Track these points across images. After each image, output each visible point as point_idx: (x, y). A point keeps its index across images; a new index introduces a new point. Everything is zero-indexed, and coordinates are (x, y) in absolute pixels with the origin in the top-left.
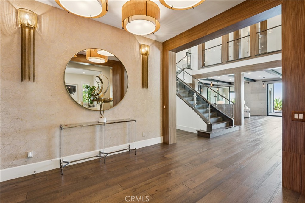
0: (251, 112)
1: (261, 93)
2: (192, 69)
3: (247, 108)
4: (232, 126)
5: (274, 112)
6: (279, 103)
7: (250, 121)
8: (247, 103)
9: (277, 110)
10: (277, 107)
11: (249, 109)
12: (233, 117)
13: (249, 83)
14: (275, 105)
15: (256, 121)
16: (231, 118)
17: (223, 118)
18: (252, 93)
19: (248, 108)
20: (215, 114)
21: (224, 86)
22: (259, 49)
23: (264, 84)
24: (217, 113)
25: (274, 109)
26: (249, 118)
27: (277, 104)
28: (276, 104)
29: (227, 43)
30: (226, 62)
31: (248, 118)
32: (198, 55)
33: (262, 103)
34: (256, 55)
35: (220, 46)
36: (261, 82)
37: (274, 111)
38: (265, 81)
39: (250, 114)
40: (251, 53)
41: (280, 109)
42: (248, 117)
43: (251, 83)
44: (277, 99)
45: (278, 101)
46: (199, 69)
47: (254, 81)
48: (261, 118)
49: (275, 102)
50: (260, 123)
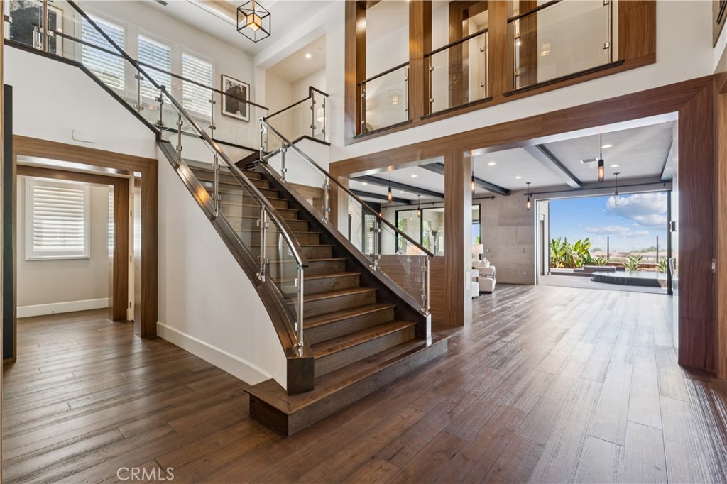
0: (497, 275)
1: (521, 225)
2: (329, 144)
3: (488, 265)
4: (422, 343)
5: (550, 273)
6: (559, 249)
7: (494, 303)
8: (490, 251)
9: (555, 267)
10: (555, 259)
11: (493, 268)
12: (429, 307)
13: (493, 197)
14: (551, 256)
15: (508, 305)
16: (423, 310)
17: (395, 308)
18: (500, 225)
19: (490, 265)
20: (368, 296)
21: (436, 205)
22: (516, 74)
23: (528, 200)
24: (376, 291)
25: (551, 265)
26: (493, 295)
27: (556, 252)
28: (553, 253)
29: (426, 56)
30: (422, 118)
31: (490, 293)
32: (346, 97)
33: (523, 252)
34: (504, 92)
35: (406, 67)
36: (521, 195)
37: (549, 271)
38: (531, 194)
39: (494, 282)
40: (491, 85)
41: (561, 265)
42: (489, 290)
43: (499, 198)
44: (555, 240)
45: (558, 244)
46: (348, 143)
47: (507, 192)
48: (522, 293)
49: (551, 249)
50: (518, 312)
